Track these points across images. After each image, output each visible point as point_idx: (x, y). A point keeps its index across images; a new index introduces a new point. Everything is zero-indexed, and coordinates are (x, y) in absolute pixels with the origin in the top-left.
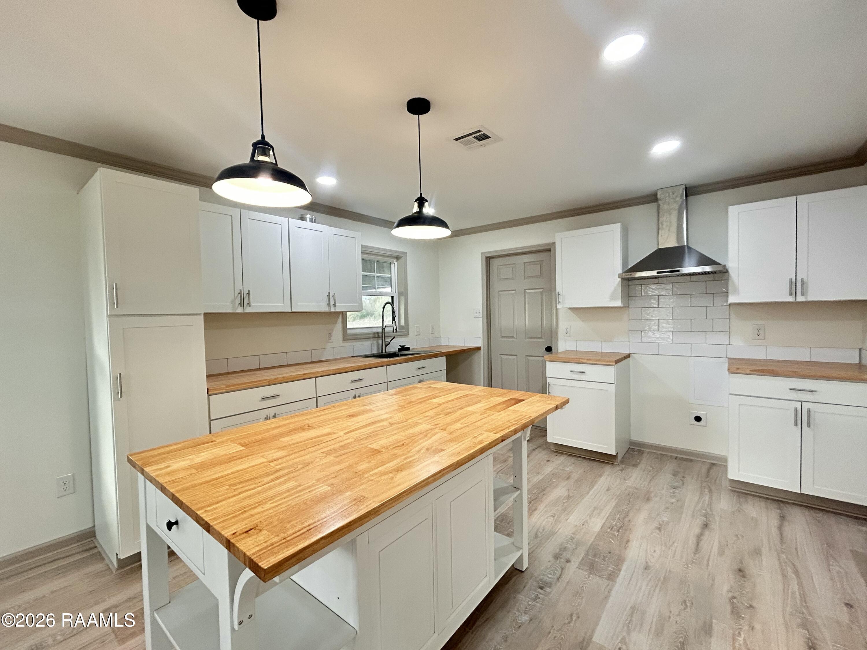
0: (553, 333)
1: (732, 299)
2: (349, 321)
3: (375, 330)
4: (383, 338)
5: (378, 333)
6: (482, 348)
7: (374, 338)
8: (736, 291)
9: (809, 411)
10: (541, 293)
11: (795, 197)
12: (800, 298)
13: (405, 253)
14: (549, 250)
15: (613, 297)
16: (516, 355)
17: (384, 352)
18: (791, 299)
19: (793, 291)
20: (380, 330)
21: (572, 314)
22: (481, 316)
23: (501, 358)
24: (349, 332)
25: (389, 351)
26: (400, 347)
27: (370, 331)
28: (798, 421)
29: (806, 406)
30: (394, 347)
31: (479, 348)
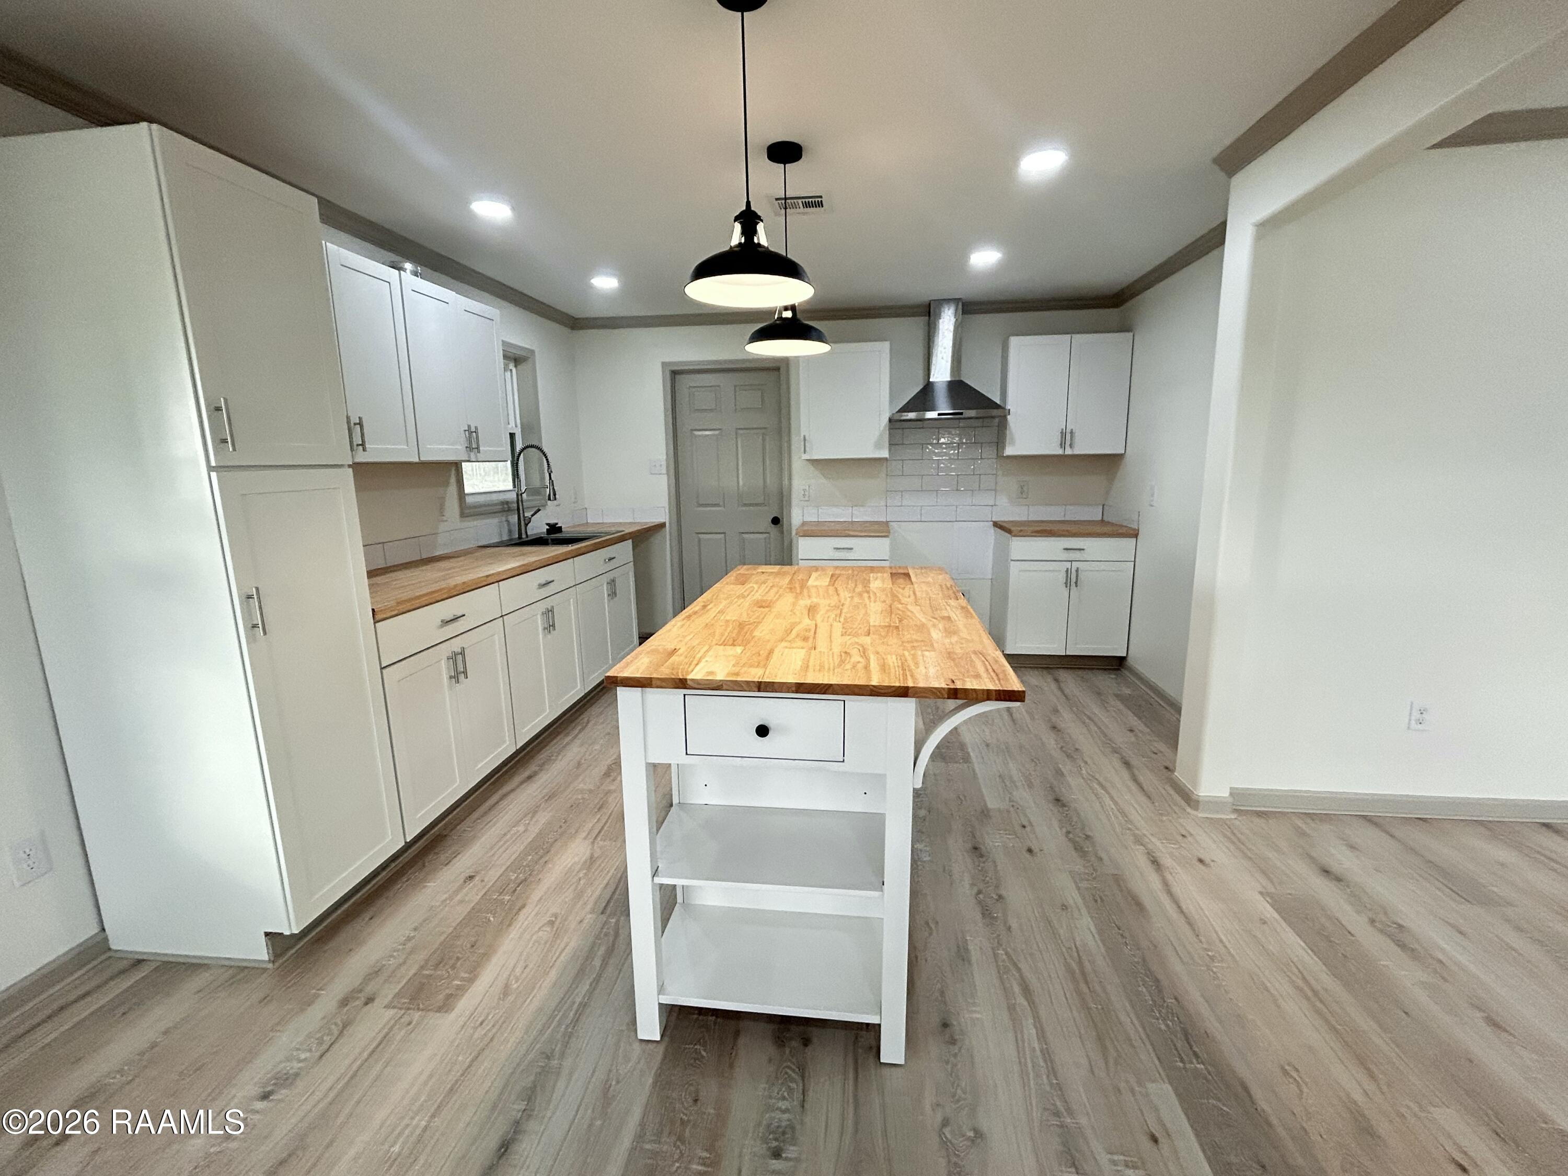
0: (783, 497)
1: (1009, 451)
2: (468, 479)
3: (502, 497)
4: (521, 512)
5: (507, 503)
6: (667, 525)
7: (503, 511)
8: (1013, 443)
9: (1077, 571)
10: (763, 434)
11: (1069, 336)
12: (1069, 452)
13: (533, 352)
14: (778, 369)
15: (878, 446)
16: (724, 533)
17: (524, 536)
18: (1060, 452)
19: (1062, 445)
20: (513, 496)
21: (812, 468)
22: (664, 471)
23: (699, 540)
24: (469, 500)
25: (535, 532)
26: (548, 527)
27: (495, 497)
28: (1067, 584)
29: (1075, 565)
30: (538, 526)
31: (663, 525)
